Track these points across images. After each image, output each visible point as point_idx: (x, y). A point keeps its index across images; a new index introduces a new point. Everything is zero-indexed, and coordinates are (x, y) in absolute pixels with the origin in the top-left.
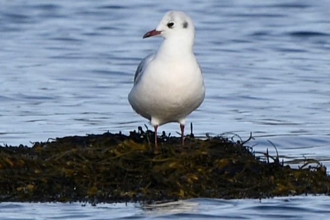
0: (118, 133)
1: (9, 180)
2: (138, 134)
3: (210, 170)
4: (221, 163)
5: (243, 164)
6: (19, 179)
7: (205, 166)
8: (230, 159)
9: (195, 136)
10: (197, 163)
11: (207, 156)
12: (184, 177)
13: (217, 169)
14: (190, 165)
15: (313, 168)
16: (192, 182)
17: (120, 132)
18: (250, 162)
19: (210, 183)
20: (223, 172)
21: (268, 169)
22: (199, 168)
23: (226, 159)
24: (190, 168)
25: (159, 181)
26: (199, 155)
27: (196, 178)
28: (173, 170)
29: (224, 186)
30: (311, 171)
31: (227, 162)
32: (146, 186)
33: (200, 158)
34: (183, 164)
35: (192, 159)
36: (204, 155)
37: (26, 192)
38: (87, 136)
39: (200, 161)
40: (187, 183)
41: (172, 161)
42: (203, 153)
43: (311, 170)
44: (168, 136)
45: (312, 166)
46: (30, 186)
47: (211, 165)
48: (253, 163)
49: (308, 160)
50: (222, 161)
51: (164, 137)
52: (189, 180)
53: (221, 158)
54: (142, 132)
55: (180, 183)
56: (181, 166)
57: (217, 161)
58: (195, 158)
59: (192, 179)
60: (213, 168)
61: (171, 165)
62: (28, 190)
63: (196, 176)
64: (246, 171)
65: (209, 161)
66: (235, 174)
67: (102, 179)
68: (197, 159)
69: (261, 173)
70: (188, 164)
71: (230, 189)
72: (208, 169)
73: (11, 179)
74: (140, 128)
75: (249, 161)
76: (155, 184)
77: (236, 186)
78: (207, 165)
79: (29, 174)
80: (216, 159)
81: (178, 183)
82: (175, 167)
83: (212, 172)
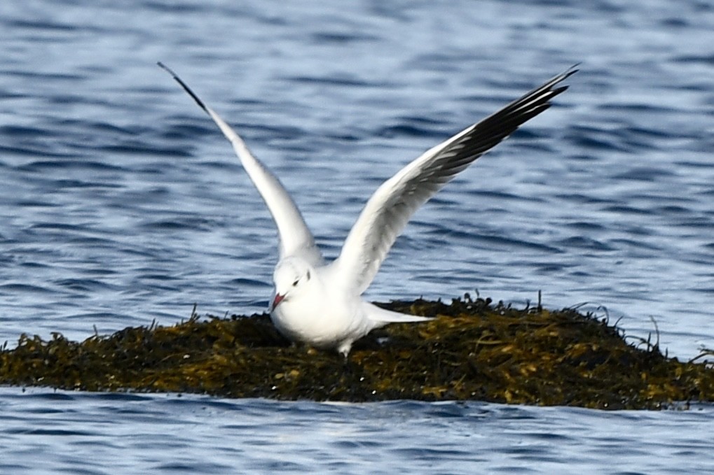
0: (437, 300)
1: (267, 363)
2: (464, 303)
3: (560, 360)
4: (575, 350)
5: (608, 352)
6: (284, 362)
7: (553, 352)
8: (590, 343)
9: (544, 307)
10: (542, 348)
11: (556, 338)
12: (517, 366)
13: (570, 357)
14: (531, 350)
15: (710, 363)
16: (527, 374)
17: (440, 300)
18: (617, 350)
19: (552, 376)
20: (577, 363)
21: (643, 361)
22: (544, 355)
23: (584, 344)
24: (531, 354)
25: (479, 371)
26: (547, 337)
27: (534, 369)
28: (508, 357)
29: (573, 383)
30: (708, 368)
31: (585, 348)
32: (460, 377)
33: (546, 341)
34: (522, 349)
35: (536, 342)
36: (553, 338)
37: (288, 380)
38: (391, 302)
39: (547, 345)
40: (520, 374)
41: (505, 344)
42: (552, 334)
43: (707, 365)
44: (507, 307)
45: (709, 361)
46: (295, 373)
47: (561, 352)
48: (623, 352)
49: (707, 350)
50: (577, 346)
51: (501, 308)
52: (523, 371)
53: (576, 343)
54: (470, 301)
55: (511, 375)
56: (518, 351)
57: (570, 346)
58: (540, 341)
59: (528, 371)
60: (564, 356)
61: (505, 350)
62: (291, 377)
63: (534, 367)
64: (611, 362)
65: (560, 345)
66: (595, 367)
67: (404, 369)
68: (543, 343)
69: (631, 366)
70: (530, 348)
71: (579, 390)
72: (557, 357)
73: (270, 361)
74: (467, 296)
75: (617, 348)
76: (472, 374)
77: (590, 383)
78: (556, 351)
79: (300, 355)
80: (569, 343)
81: (507, 375)
82: (510, 353)
83: (563, 362)
